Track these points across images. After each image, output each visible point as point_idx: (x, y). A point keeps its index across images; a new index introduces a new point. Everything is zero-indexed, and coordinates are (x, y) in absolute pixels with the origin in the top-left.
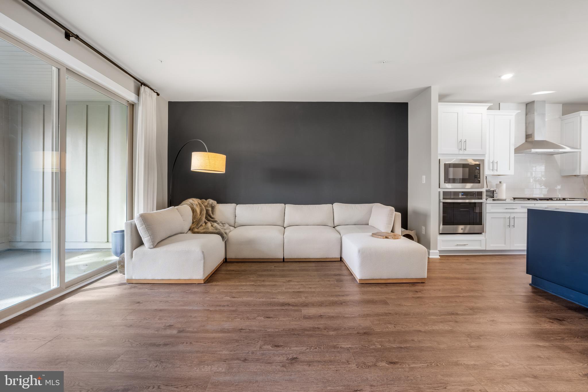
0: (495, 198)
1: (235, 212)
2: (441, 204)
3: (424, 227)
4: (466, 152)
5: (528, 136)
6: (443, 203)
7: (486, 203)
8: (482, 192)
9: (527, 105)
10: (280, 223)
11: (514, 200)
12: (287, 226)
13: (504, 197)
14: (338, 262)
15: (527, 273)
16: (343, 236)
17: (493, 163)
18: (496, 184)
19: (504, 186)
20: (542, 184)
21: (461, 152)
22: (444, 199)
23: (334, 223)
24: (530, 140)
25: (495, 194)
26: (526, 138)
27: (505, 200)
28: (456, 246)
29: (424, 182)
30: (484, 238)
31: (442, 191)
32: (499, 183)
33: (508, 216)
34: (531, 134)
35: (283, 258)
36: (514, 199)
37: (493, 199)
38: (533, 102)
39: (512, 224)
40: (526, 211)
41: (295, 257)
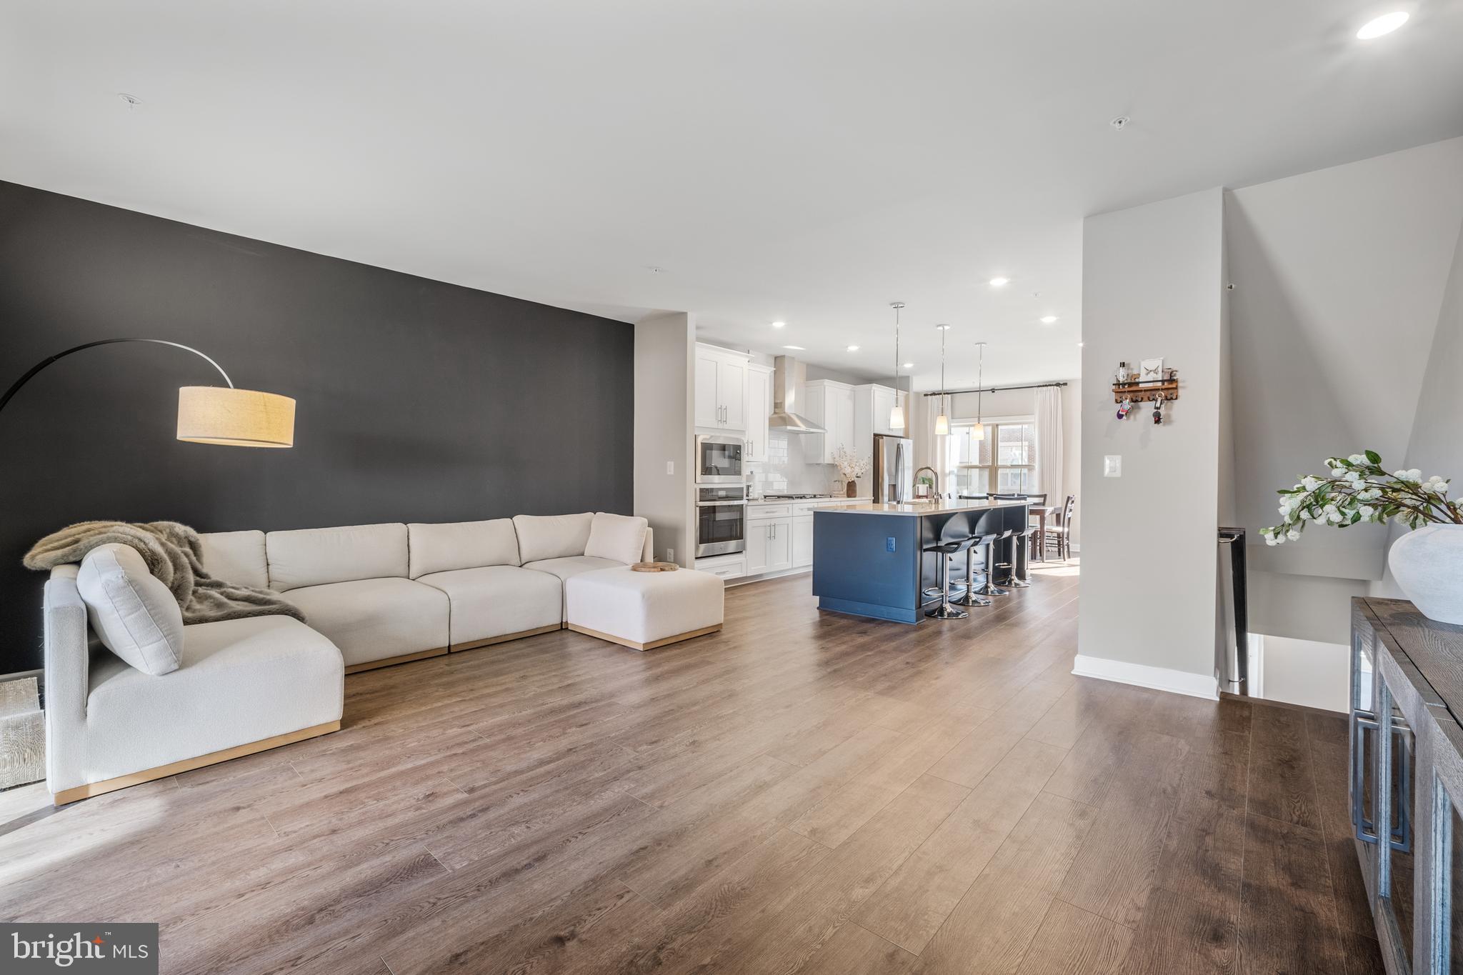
0: (750, 498)
1: (266, 553)
2: (698, 509)
3: (672, 550)
4: (726, 426)
5: (777, 406)
6: (700, 507)
7: (746, 506)
8: (743, 488)
9: (776, 358)
10: (402, 569)
11: (766, 500)
12: (419, 575)
14: (557, 633)
15: (814, 594)
16: (568, 580)
17: (751, 443)
21: (720, 426)
22: (701, 501)
23: (522, 556)
24: (778, 411)
26: (775, 409)
27: (757, 500)
29: (672, 473)
30: (744, 559)
31: (698, 487)
32: (750, 474)
33: (768, 522)
34: (781, 403)
35: (448, 645)
36: (765, 497)
38: (783, 357)
39: (773, 535)
40: (812, 513)
41: (476, 638)
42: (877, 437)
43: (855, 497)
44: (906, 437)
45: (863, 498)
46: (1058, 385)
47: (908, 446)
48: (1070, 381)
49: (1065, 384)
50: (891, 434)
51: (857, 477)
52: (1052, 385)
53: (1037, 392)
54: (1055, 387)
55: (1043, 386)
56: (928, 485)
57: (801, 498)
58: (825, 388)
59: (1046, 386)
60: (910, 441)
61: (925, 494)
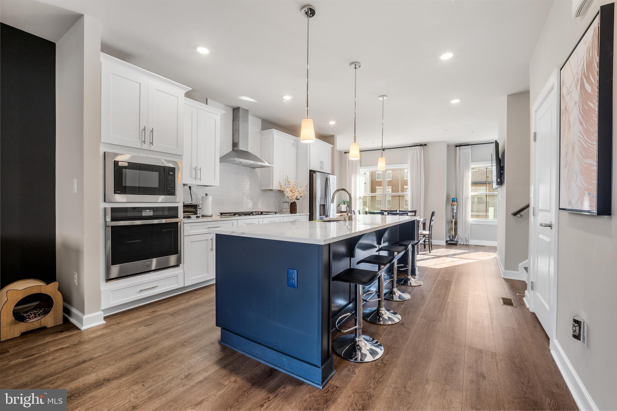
2: (109, 230)
4: (152, 148)
5: (235, 145)
6: (112, 227)
7: (184, 223)
8: (178, 207)
9: (234, 110)
11: (221, 216)
13: (210, 213)
17: (195, 169)
18: (202, 197)
19: (210, 199)
20: (248, 198)
21: (145, 146)
22: (113, 220)
24: (236, 148)
25: (198, 210)
26: (233, 147)
27: (211, 216)
28: (138, 293)
30: (181, 271)
31: (109, 206)
32: (205, 195)
34: (237, 143)
36: (221, 214)
37: (196, 215)
38: (238, 108)
42: (312, 173)
43: (296, 213)
44: (333, 174)
45: (301, 214)
46: (421, 145)
47: (333, 180)
48: (429, 143)
49: (426, 145)
50: (321, 171)
51: (297, 199)
52: (418, 146)
53: (409, 150)
54: (420, 147)
55: (413, 146)
56: (347, 205)
57: (249, 215)
58: (273, 135)
59: (414, 146)
60: (335, 177)
61: (345, 210)
